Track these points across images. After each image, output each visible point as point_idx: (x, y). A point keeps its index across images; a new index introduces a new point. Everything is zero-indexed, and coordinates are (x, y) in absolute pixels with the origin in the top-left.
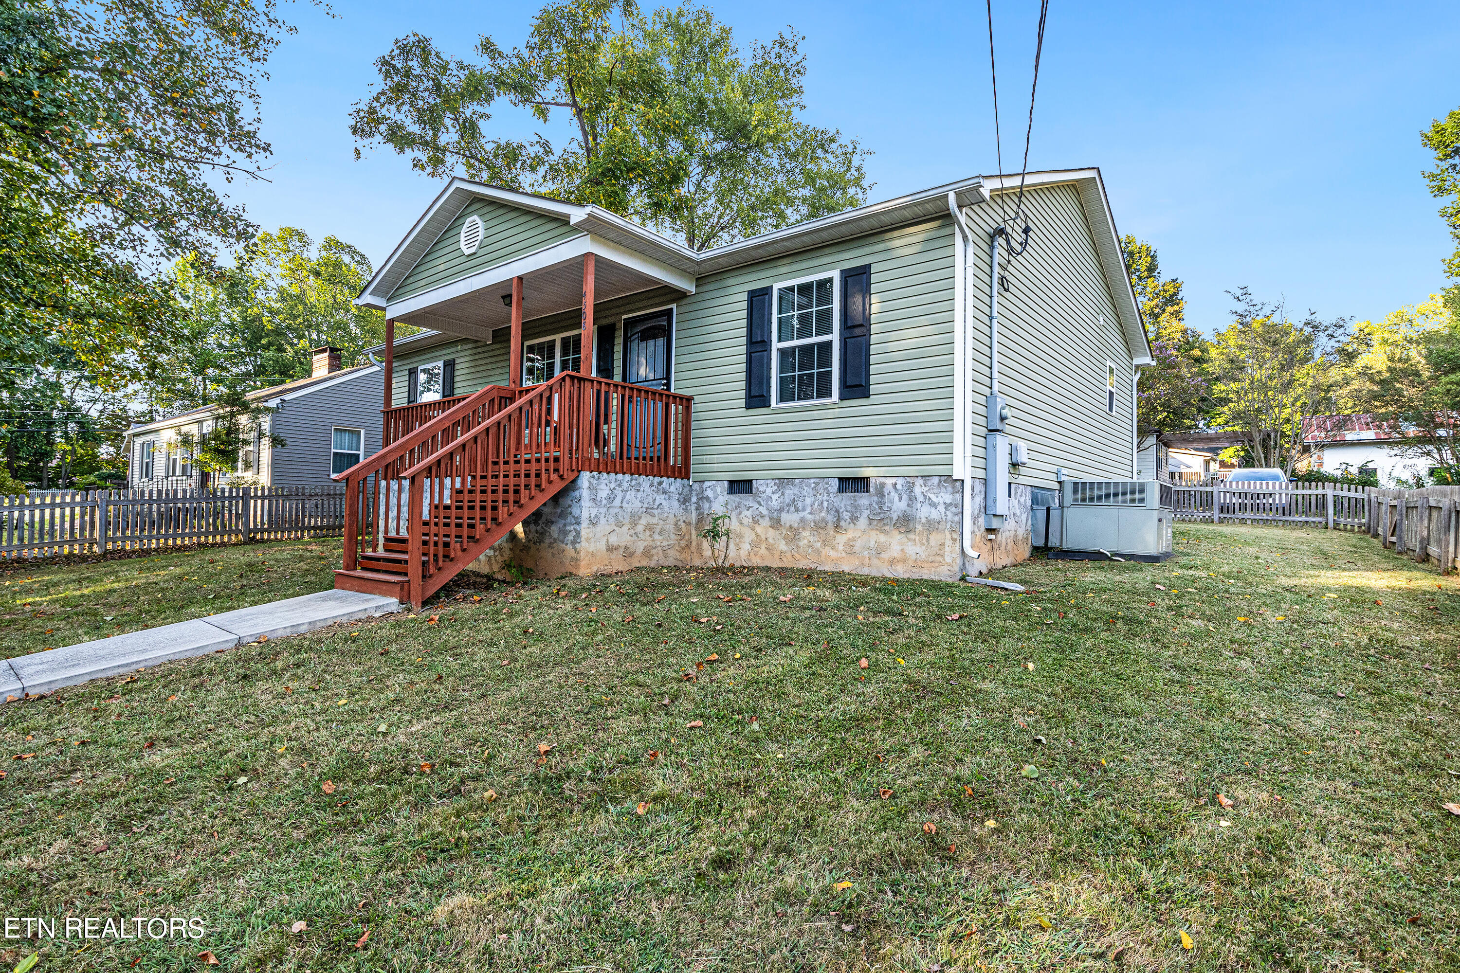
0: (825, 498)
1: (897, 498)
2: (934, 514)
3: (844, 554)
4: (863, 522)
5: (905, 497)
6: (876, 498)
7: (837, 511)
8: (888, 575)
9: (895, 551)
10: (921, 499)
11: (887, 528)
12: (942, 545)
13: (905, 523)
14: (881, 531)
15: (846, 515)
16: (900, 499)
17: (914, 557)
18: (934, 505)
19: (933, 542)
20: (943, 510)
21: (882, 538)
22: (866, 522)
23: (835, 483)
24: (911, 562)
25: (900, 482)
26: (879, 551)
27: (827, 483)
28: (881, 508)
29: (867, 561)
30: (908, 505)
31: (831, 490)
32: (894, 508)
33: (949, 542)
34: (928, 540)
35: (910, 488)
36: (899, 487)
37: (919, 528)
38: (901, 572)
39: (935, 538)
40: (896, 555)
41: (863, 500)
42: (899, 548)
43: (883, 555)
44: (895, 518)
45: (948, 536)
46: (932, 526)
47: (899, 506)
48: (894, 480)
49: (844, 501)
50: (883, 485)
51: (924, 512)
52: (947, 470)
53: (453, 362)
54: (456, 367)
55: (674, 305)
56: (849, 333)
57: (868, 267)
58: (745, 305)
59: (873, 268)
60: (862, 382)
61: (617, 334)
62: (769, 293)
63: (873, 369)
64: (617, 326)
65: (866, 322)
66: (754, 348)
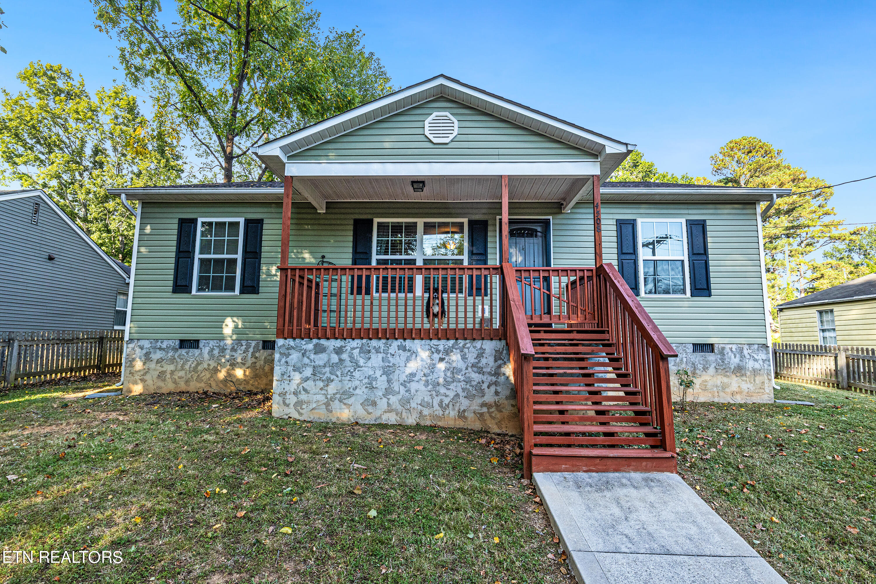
0: (684, 356)
1: (733, 356)
2: (757, 366)
3: (700, 390)
4: (712, 370)
5: (738, 356)
6: (719, 356)
7: (693, 364)
8: (732, 402)
9: (734, 387)
10: (748, 357)
11: (728, 374)
12: (763, 383)
13: (739, 370)
14: (725, 376)
15: (700, 367)
16: (735, 357)
17: (747, 390)
18: (756, 360)
19: (757, 381)
20: (762, 363)
21: (725, 380)
22: (714, 370)
23: (691, 347)
24: (745, 393)
25: (734, 347)
26: (724, 387)
27: (685, 347)
28: (723, 362)
29: (716, 394)
30: (740, 360)
31: (688, 351)
32: (732, 362)
33: (766, 381)
34: (754, 380)
35: (741, 351)
36: (734, 350)
37: (748, 373)
38: (739, 399)
39: (758, 379)
40: (735, 390)
41: (711, 357)
42: (737, 385)
43: (727, 390)
44: (733, 368)
45: (766, 378)
46: (755, 372)
47: (735, 361)
48: (730, 346)
49: (698, 357)
50: (723, 349)
51: (750, 364)
52: (762, 341)
53: (260, 222)
54: (265, 227)
55: (551, 218)
56: (695, 258)
57: (704, 221)
58: (614, 228)
59: (708, 223)
60: (705, 287)
61: (490, 228)
62: (633, 224)
63: (712, 280)
64: (490, 222)
65: (705, 252)
66: (623, 257)
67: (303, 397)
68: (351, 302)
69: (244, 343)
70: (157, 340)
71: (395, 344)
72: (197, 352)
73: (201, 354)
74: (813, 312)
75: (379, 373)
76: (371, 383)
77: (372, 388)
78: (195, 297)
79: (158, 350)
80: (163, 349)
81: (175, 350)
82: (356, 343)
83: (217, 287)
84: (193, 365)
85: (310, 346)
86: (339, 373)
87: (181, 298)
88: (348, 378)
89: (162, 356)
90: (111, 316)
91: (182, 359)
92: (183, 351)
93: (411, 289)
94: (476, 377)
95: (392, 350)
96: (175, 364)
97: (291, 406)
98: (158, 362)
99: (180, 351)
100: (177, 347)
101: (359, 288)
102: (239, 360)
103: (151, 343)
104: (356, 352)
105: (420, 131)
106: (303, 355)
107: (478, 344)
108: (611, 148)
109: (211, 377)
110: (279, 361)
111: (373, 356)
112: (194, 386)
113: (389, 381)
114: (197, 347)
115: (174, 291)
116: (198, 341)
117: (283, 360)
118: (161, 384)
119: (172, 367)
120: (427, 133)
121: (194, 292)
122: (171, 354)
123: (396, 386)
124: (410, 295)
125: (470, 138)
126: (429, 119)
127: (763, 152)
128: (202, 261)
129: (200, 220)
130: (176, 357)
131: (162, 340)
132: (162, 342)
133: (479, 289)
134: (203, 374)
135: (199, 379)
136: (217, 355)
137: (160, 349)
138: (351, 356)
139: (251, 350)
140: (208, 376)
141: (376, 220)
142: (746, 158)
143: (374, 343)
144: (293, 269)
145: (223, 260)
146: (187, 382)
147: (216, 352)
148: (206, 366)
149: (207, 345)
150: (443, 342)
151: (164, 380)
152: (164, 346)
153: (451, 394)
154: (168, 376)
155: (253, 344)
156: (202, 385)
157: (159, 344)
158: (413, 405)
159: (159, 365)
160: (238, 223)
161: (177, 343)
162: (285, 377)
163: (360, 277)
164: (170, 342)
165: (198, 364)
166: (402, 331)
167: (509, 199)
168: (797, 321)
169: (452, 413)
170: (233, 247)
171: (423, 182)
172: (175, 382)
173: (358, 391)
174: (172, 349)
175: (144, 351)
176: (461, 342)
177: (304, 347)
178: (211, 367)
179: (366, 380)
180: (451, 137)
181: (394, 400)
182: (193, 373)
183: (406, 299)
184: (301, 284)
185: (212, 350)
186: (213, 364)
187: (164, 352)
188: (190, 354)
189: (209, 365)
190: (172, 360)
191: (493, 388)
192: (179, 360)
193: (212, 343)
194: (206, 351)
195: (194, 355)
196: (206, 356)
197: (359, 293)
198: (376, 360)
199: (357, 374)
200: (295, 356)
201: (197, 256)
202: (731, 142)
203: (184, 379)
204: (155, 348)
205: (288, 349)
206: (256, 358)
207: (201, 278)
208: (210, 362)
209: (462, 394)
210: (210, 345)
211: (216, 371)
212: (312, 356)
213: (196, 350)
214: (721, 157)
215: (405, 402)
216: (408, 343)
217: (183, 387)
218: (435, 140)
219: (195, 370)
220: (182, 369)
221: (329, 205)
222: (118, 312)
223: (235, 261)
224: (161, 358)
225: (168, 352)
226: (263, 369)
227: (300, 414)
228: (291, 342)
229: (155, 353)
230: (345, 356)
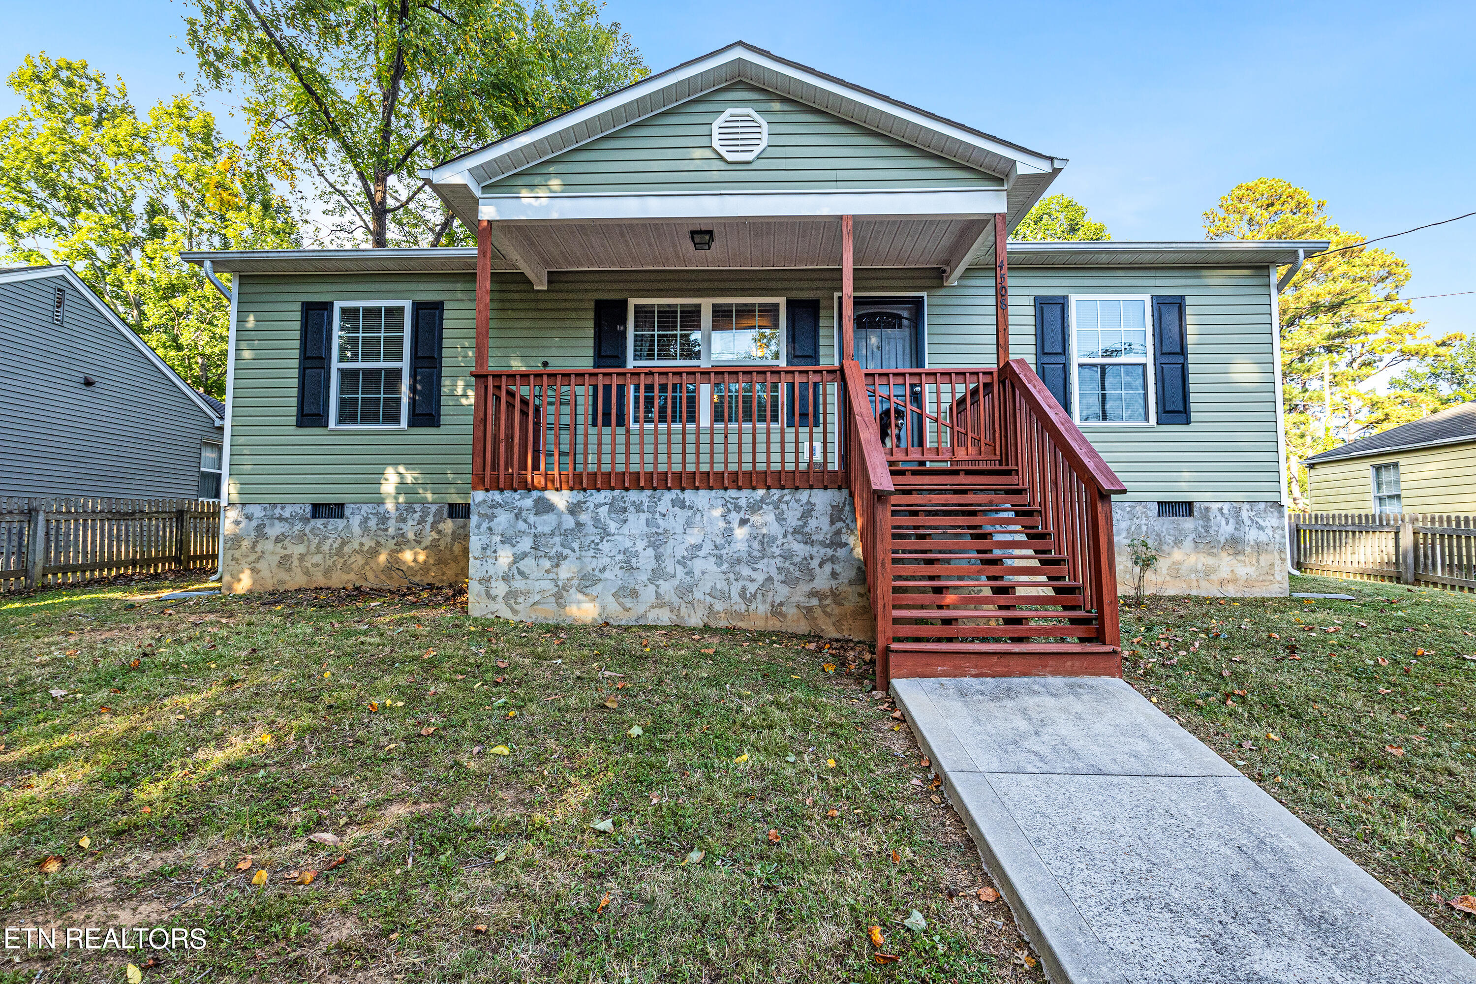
0: (1144, 521)
1: (1223, 522)
2: (1263, 537)
3: (1168, 578)
4: (1188, 544)
5: (1231, 521)
6: (1201, 522)
7: (1158, 535)
8: (1219, 595)
9: (1224, 573)
10: (1249, 523)
11: (1215, 550)
12: (1272, 565)
13: (1234, 544)
14: (1209, 554)
15: (1170, 539)
16: (1227, 523)
17: (1244, 578)
18: (1260, 528)
19: (1263, 563)
20: (1271, 533)
21: (1210, 561)
22: (1192, 545)
23: (1155, 507)
24: (1241, 582)
25: (1226, 507)
26: (1208, 572)
27: (1145, 507)
28: (1207, 531)
29: (1195, 584)
30: (1236, 529)
31: (1149, 513)
32: (1221, 531)
33: (1278, 562)
34: (1258, 561)
35: (1238, 513)
36: (1225, 511)
37: (1248, 550)
38: (1231, 591)
39: (1264, 559)
40: (1225, 576)
41: (1188, 524)
42: (1229, 569)
43: (1213, 577)
44: (1223, 541)
45: (1278, 557)
46: (1259, 548)
47: (1227, 529)
48: (1219, 505)
49: (1167, 524)
50: (1207, 509)
51: (1252, 535)
52: (1273, 497)
53: (438, 306)
54: (446, 315)
55: (924, 294)
56: (1165, 359)
57: (1182, 298)
58: (1031, 311)
59: (1188, 301)
60: (1181, 409)
61: (822, 313)
62: (1062, 303)
63: (1193, 397)
64: (823, 303)
65: (1183, 351)
66: (1046, 359)
67: (519, 584)
68: (593, 439)
69: (418, 508)
70: (274, 505)
71: (668, 496)
72: (340, 523)
73: (347, 527)
74: (1365, 469)
75: (640, 545)
76: (628, 562)
77: (630, 568)
78: (334, 433)
79: (276, 521)
80: (286, 520)
81: (305, 520)
82: (604, 496)
83: (370, 417)
84: (335, 545)
85: (528, 502)
86: (576, 546)
87: (312, 435)
88: (591, 553)
89: (283, 530)
90: (194, 481)
91: (317, 535)
92: (319, 523)
93: (692, 417)
94: (800, 549)
95: (662, 507)
96: (306, 543)
97: (500, 599)
98: (277, 540)
99: (313, 522)
100: (309, 516)
101: (607, 415)
102: (411, 536)
103: (265, 509)
104: (603, 511)
105: (704, 141)
106: (517, 516)
107: (804, 495)
108: (1026, 166)
109: (367, 564)
110: (478, 527)
111: (632, 516)
112: (338, 580)
113: (658, 558)
114: (342, 516)
115: (300, 424)
116: (343, 505)
117: (485, 525)
118: (285, 576)
119: (301, 549)
120: (716, 144)
121: (332, 424)
122: (298, 527)
123: (669, 566)
124: (691, 426)
125: (790, 152)
126: (719, 121)
127: (1293, 204)
128: (343, 372)
129: (338, 305)
130: (307, 532)
131: (283, 505)
132: (282, 508)
133: (804, 415)
134: (353, 559)
135: (346, 568)
136: (374, 528)
137: (281, 519)
138: (596, 520)
139: (430, 519)
140: (361, 561)
141: (633, 302)
142: (1263, 215)
143: (633, 496)
144: (497, 376)
145: (378, 371)
146: (327, 572)
147: (372, 523)
148: (357, 546)
149: (356, 511)
150: (746, 493)
151: (289, 570)
152: (287, 514)
153: (760, 577)
154: (296, 563)
155: (434, 508)
156: (352, 577)
157: (278, 511)
158: (698, 595)
159: (280, 545)
160: (401, 309)
161: (309, 509)
162: (488, 553)
163: (607, 388)
164: (297, 508)
165: (344, 543)
166: (678, 476)
167: (854, 263)
168: (1338, 484)
169: (762, 608)
170: (394, 349)
171: (710, 233)
172: (307, 573)
173: (607, 574)
174: (301, 520)
175: (254, 523)
176: (776, 493)
177: (518, 504)
178: (366, 548)
179: (621, 557)
180: (757, 150)
181: (666, 587)
182: (335, 558)
183: (684, 433)
184: (510, 406)
185: (366, 520)
186: (368, 543)
187: (287, 525)
188: (330, 527)
189: (362, 544)
190: (301, 538)
191: (828, 568)
192: (311, 537)
193: (364, 507)
194: (356, 521)
195: (336, 529)
196: (357, 530)
197: (607, 423)
198: (637, 523)
199: (605, 546)
200: (503, 519)
201: (335, 365)
202: (1240, 188)
203: (321, 568)
204: (272, 518)
205: (492, 507)
206: (439, 532)
207: (342, 403)
208: (364, 540)
209: (777, 577)
210: (363, 512)
211: (374, 553)
212: (532, 519)
213: (339, 521)
214: (1221, 214)
215: (684, 591)
216: (689, 496)
217: (320, 580)
218: (730, 157)
219: (339, 552)
220: (318, 551)
221: (553, 277)
222: (205, 475)
223: (398, 373)
224: (283, 534)
225: (293, 525)
226: (451, 551)
227: (515, 612)
228: (496, 496)
229: (272, 525)
230: (584, 517)
